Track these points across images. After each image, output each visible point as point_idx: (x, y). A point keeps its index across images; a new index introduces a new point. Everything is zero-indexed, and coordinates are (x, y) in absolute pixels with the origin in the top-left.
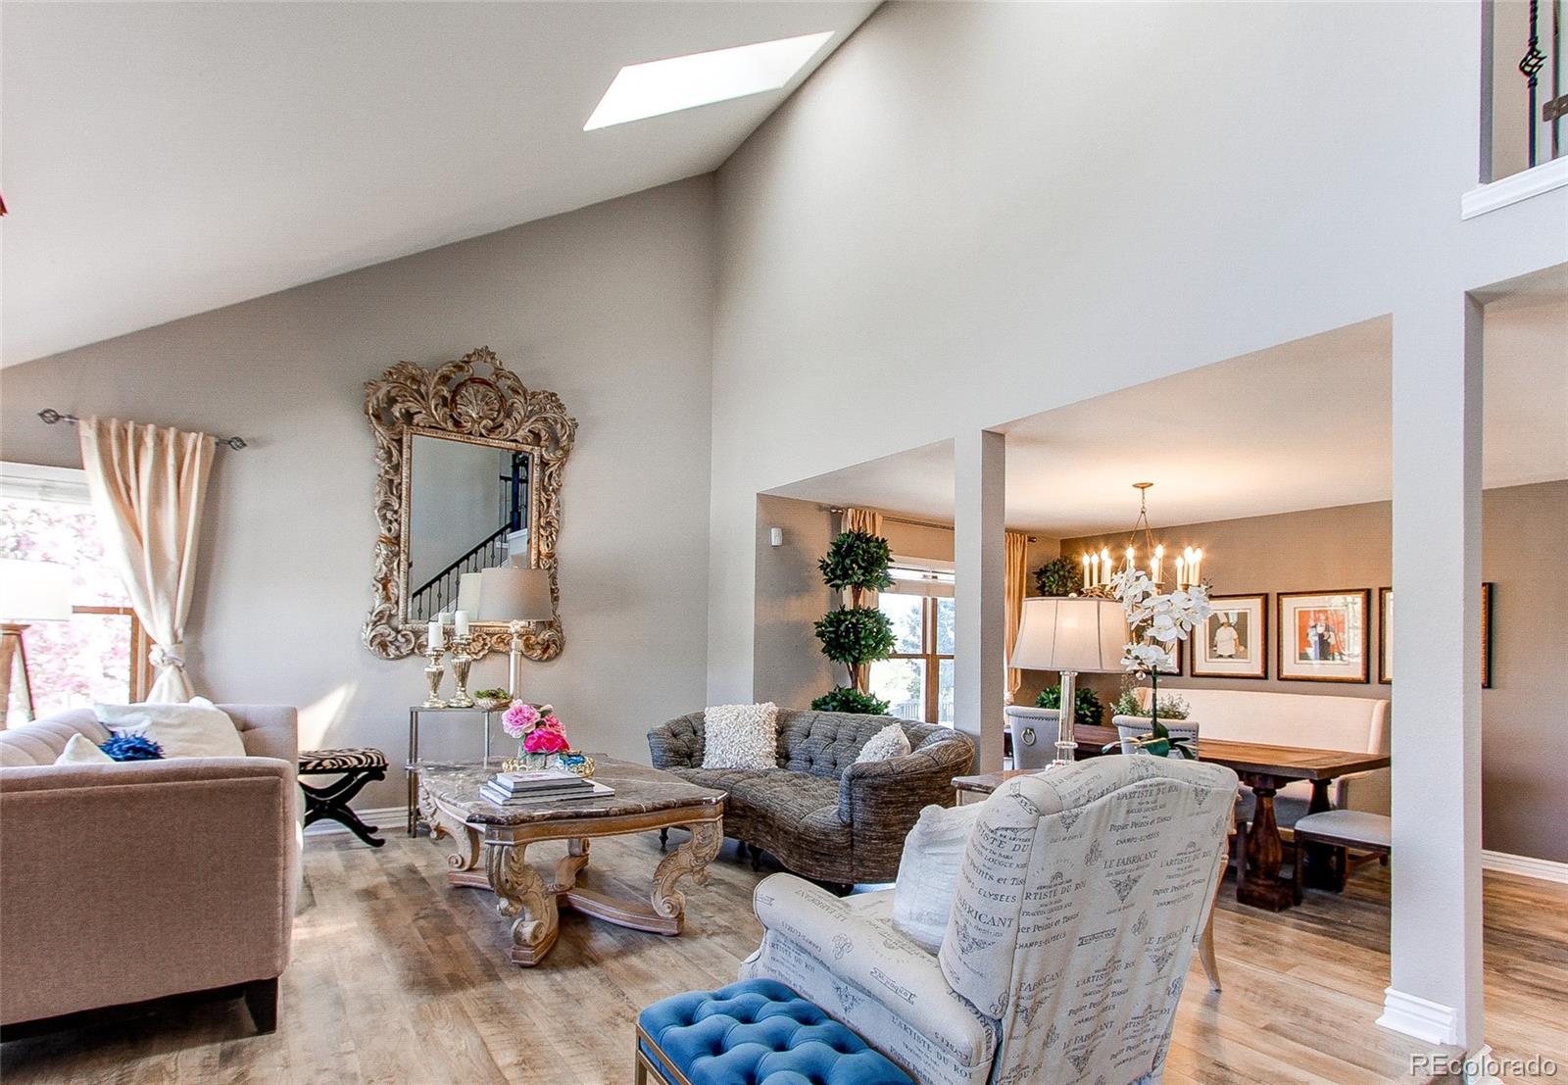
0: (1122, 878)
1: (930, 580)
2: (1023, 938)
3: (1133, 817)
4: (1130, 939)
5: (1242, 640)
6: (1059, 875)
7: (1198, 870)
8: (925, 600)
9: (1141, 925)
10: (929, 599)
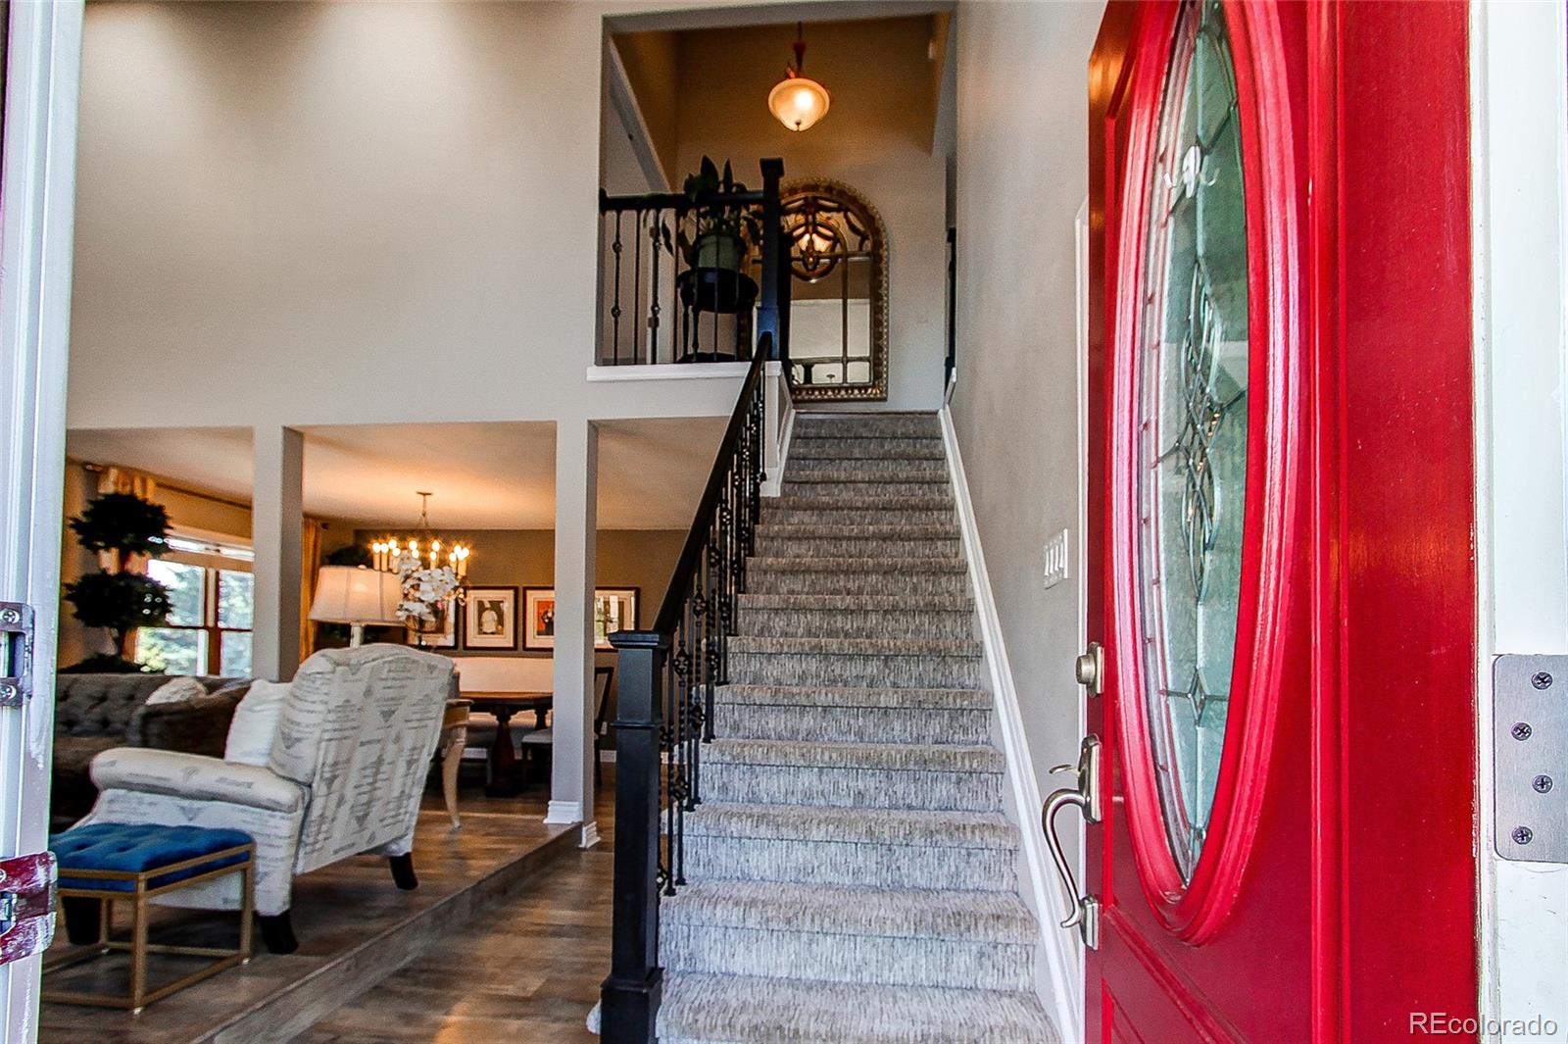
0: (386, 709)
1: (214, 553)
2: (326, 736)
3: (392, 675)
4: (391, 748)
5: (500, 621)
6: (348, 701)
7: (430, 712)
8: (206, 572)
9: (398, 739)
10: (212, 572)
